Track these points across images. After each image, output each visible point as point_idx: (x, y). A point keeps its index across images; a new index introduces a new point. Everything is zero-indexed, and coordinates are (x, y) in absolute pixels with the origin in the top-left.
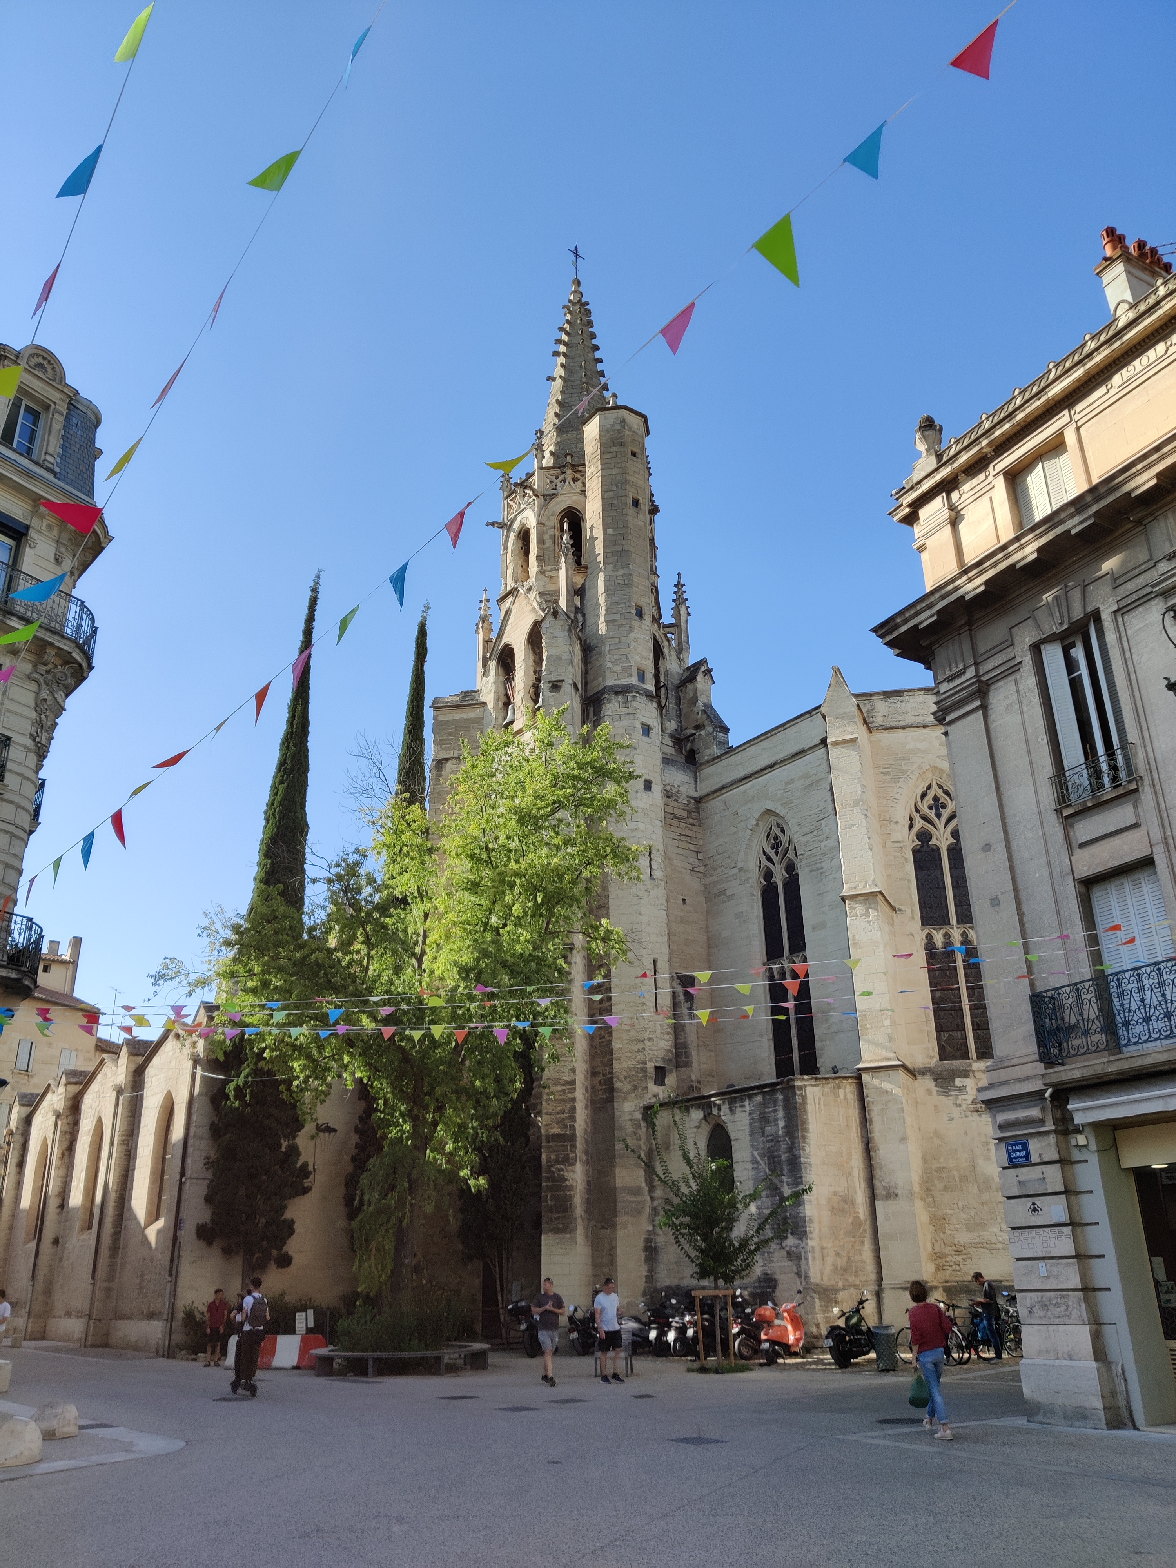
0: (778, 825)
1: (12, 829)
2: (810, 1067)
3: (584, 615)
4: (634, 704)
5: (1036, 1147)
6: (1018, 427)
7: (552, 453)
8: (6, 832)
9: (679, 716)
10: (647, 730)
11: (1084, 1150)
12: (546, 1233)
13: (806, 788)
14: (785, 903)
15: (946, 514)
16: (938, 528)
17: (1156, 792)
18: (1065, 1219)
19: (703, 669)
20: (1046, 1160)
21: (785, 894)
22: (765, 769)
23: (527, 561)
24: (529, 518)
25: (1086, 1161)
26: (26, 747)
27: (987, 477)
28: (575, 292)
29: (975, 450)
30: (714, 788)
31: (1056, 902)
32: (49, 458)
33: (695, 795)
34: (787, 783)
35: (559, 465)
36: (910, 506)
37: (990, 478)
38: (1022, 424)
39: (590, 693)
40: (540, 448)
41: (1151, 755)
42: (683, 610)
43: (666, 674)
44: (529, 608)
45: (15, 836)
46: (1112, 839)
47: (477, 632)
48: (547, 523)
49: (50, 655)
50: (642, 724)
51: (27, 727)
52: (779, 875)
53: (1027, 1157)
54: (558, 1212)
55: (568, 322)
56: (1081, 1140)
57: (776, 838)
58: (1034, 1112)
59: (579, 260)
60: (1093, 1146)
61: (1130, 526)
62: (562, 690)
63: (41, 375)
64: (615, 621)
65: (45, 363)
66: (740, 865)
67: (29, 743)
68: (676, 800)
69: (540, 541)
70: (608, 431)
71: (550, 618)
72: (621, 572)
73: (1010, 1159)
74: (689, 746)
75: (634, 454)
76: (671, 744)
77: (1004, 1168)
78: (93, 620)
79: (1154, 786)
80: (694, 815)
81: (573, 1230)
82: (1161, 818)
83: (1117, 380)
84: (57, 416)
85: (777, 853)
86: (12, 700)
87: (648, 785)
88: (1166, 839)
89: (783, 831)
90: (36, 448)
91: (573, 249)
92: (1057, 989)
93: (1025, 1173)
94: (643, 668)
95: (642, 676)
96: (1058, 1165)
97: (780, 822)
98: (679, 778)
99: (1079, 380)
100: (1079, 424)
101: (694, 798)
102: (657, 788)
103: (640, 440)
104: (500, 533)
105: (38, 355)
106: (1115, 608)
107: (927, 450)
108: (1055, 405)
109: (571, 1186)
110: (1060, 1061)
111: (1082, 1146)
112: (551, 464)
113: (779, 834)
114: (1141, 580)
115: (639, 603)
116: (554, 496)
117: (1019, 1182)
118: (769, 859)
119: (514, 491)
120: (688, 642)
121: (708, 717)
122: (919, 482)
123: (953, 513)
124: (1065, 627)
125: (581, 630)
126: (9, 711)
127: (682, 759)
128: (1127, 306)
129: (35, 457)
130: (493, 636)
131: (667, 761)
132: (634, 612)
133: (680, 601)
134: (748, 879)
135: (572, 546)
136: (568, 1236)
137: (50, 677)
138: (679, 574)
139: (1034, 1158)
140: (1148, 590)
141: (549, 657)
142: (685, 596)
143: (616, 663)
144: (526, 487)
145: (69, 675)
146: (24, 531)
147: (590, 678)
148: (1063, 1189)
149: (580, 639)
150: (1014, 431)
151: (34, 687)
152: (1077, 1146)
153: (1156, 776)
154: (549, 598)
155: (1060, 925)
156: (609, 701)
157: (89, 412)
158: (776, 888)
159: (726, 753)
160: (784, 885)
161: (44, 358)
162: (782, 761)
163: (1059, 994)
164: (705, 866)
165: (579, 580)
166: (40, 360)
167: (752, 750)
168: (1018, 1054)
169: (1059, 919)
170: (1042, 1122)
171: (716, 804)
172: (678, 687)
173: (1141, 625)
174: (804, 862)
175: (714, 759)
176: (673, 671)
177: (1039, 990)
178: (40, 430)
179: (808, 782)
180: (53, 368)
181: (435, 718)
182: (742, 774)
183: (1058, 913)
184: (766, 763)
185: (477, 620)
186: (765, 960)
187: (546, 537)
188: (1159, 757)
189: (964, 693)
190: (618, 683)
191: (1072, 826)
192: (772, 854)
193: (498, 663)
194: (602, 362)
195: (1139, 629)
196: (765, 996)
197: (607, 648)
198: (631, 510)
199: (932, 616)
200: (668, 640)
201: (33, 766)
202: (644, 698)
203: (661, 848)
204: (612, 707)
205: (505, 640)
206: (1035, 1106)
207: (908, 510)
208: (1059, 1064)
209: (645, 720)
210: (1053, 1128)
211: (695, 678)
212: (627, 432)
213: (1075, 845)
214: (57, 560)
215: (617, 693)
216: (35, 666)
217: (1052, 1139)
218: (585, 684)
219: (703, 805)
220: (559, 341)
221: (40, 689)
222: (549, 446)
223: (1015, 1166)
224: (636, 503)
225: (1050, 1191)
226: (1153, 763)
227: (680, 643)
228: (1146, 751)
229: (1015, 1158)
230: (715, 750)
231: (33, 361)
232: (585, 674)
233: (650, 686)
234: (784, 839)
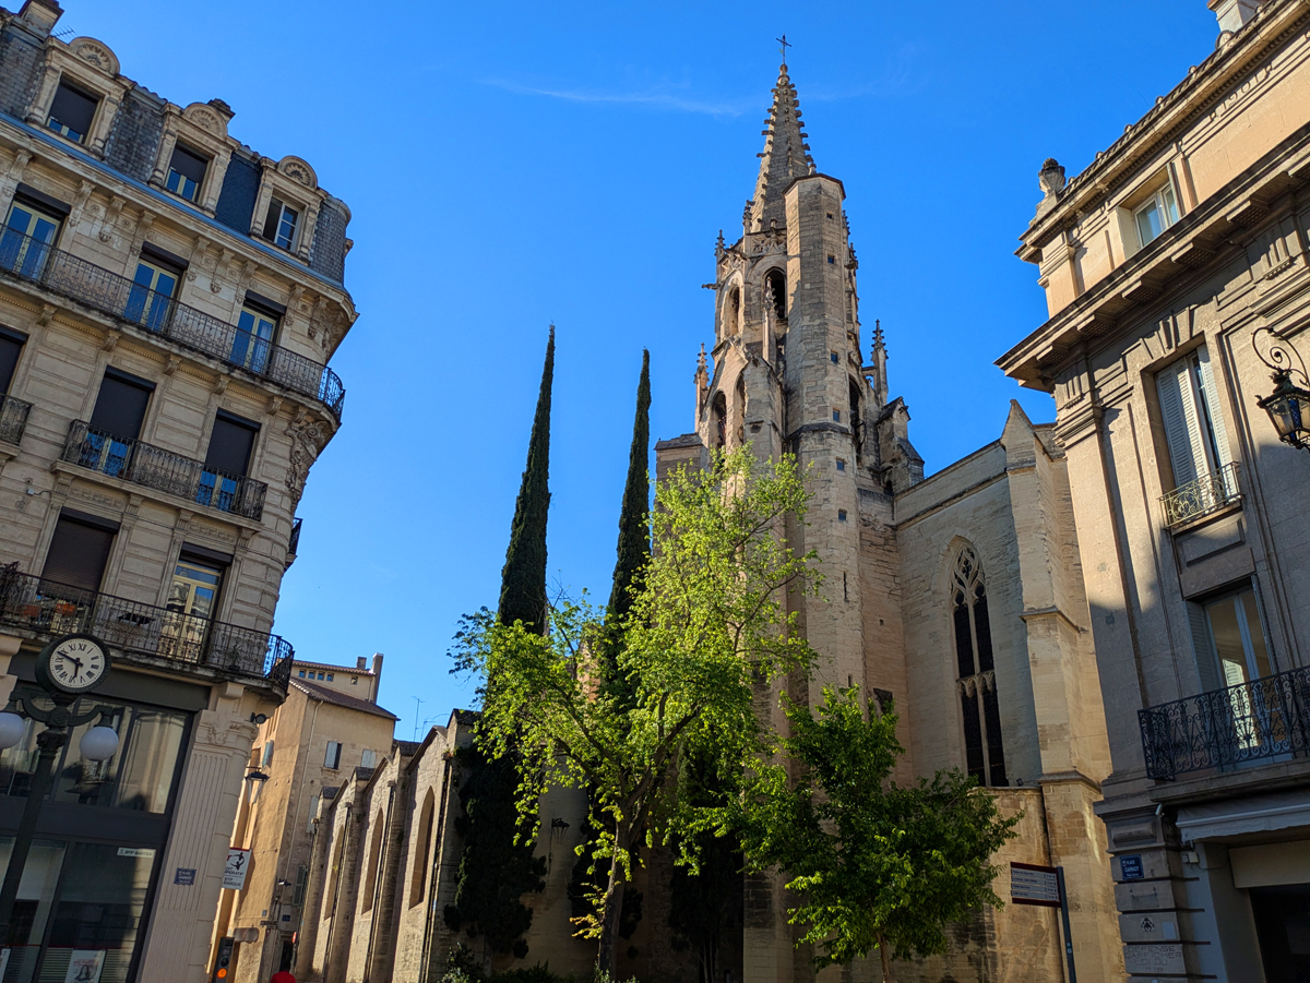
0: (968, 550)
1: (268, 561)
2: (1000, 779)
3: (785, 363)
4: (830, 440)
5: (1147, 861)
6: (1129, 163)
7: (759, 221)
8: (263, 564)
9: (878, 451)
10: (841, 465)
11: (1195, 867)
12: (748, 927)
13: (992, 515)
14: (976, 623)
15: (1065, 250)
16: (1059, 264)
17: (1259, 510)
18: (1174, 936)
19: (899, 406)
20: (1157, 876)
21: (976, 615)
22: (955, 497)
23: (737, 317)
24: (739, 278)
25: (1197, 879)
26: (281, 492)
27: (1103, 213)
28: (783, 76)
29: (1090, 187)
30: (909, 517)
31: (1167, 620)
32: (304, 250)
33: (893, 523)
34: (975, 511)
35: (766, 232)
36: (1033, 244)
37: (1106, 213)
38: (1133, 159)
39: (790, 432)
40: (748, 216)
41: (1254, 473)
42: (881, 354)
43: (865, 413)
44: (738, 358)
45: (271, 567)
46: (1218, 557)
47: (696, 382)
48: (754, 282)
49: (302, 414)
50: (837, 459)
51: (284, 475)
52: (970, 599)
53: (1140, 872)
54: (758, 908)
55: (775, 103)
56: (1193, 857)
57: (966, 562)
58: (1146, 828)
59: (787, 47)
60: (1204, 864)
61: (1231, 249)
62: (762, 430)
63: (296, 180)
64: (813, 366)
65: (301, 170)
66: (933, 588)
67: (284, 488)
68: (873, 529)
69: (748, 299)
70: (806, 197)
71: (751, 366)
72: (817, 322)
73: (1125, 874)
74: (886, 478)
75: (830, 216)
76: (870, 477)
77: (1120, 883)
78: (340, 385)
79: (1257, 504)
80: (891, 542)
81: (772, 925)
82: (1264, 536)
83: (1220, 109)
84: (310, 214)
85: (967, 576)
86: (270, 453)
87: (842, 515)
88: (1269, 556)
89: (973, 556)
90: (294, 242)
91: (781, 38)
92: (1164, 705)
93: (1140, 889)
94: (838, 408)
95: (837, 416)
96: (1169, 882)
97: (970, 547)
98: (877, 510)
99: (1183, 112)
100: (1186, 154)
101: (891, 527)
102: (851, 517)
103: (836, 203)
104: (715, 293)
105: (294, 164)
106: (1219, 330)
107: (1049, 191)
108: (1163, 138)
109: (770, 884)
110: (1171, 777)
111: (1193, 863)
112: (759, 230)
113: (970, 559)
114: (1242, 302)
115: (834, 349)
116: (760, 258)
117: (1133, 897)
118: (961, 582)
119: (726, 256)
120: (886, 383)
121: (904, 451)
122: (1041, 222)
123: (1072, 249)
124: (1173, 350)
125: (782, 376)
126: (266, 462)
127: (880, 490)
128: (1229, 36)
129: (292, 250)
130: (709, 384)
131: (863, 492)
132: (829, 357)
133: (878, 345)
134: (941, 601)
135: (775, 301)
136: (768, 930)
137: (303, 432)
138: (878, 321)
139: (1147, 874)
140: (1250, 311)
141: (750, 401)
142: (883, 341)
143: (812, 404)
144: (736, 252)
145: (319, 430)
146: (281, 311)
147: (790, 419)
148: (1173, 906)
149: (780, 383)
150: (1126, 166)
151: (289, 441)
152: (1188, 863)
153: (1259, 494)
154: (753, 349)
155: (1171, 642)
156: (807, 438)
157: (339, 210)
158: (967, 609)
159: (920, 484)
160: (974, 607)
161: (300, 167)
162: (970, 490)
163: (1165, 710)
164: (902, 589)
165: (780, 331)
166: (296, 168)
167: (942, 480)
168: (1131, 770)
169: (1170, 637)
170: (1153, 838)
171: (911, 531)
172: (877, 424)
173: (1243, 346)
174: (991, 584)
175: (909, 490)
176: (872, 410)
177: (1151, 705)
178: (297, 227)
179: (995, 508)
180: (307, 174)
181: (658, 459)
182: (934, 503)
183: (1169, 631)
184: (955, 492)
185: (695, 372)
186: (958, 677)
187: (753, 294)
188: (1262, 475)
189: (1081, 419)
190: (815, 422)
191: (1181, 544)
192: (963, 577)
193: (712, 409)
194: (807, 136)
195: (1242, 350)
196: (958, 712)
197: (805, 391)
198: (827, 267)
199: (1048, 347)
200: (867, 382)
201: (288, 508)
202: (839, 435)
203: (855, 572)
204: (809, 444)
205: (719, 388)
206: (1147, 822)
207: (1032, 248)
208: (1170, 780)
209: (840, 455)
210: (1163, 844)
211: (891, 416)
212: (823, 197)
213: (1183, 564)
214: (310, 334)
215: (814, 431)
216: (290, 424)
217: (1163, 855)
218: (786, 425)
219: (898, 533)
220: (767, 122)
221: (294, 444)
222: (757, 212)
223: (1129, 881)
224: (832, 260)
225: (1161, 907)
226: (1256, 481)
227: (879, 384)
228: (1249, 469)
229: (1129, 873)
230: (911, 482)
231: (290, 170)
232: (786, 415)
233: (846, 424)
234: (973, 564)
